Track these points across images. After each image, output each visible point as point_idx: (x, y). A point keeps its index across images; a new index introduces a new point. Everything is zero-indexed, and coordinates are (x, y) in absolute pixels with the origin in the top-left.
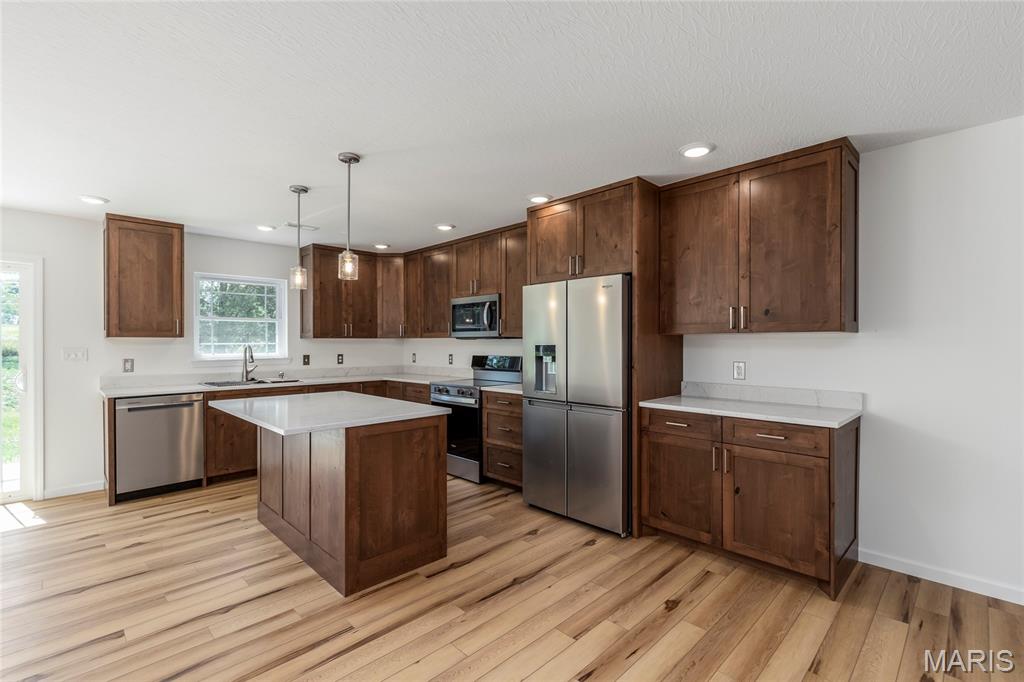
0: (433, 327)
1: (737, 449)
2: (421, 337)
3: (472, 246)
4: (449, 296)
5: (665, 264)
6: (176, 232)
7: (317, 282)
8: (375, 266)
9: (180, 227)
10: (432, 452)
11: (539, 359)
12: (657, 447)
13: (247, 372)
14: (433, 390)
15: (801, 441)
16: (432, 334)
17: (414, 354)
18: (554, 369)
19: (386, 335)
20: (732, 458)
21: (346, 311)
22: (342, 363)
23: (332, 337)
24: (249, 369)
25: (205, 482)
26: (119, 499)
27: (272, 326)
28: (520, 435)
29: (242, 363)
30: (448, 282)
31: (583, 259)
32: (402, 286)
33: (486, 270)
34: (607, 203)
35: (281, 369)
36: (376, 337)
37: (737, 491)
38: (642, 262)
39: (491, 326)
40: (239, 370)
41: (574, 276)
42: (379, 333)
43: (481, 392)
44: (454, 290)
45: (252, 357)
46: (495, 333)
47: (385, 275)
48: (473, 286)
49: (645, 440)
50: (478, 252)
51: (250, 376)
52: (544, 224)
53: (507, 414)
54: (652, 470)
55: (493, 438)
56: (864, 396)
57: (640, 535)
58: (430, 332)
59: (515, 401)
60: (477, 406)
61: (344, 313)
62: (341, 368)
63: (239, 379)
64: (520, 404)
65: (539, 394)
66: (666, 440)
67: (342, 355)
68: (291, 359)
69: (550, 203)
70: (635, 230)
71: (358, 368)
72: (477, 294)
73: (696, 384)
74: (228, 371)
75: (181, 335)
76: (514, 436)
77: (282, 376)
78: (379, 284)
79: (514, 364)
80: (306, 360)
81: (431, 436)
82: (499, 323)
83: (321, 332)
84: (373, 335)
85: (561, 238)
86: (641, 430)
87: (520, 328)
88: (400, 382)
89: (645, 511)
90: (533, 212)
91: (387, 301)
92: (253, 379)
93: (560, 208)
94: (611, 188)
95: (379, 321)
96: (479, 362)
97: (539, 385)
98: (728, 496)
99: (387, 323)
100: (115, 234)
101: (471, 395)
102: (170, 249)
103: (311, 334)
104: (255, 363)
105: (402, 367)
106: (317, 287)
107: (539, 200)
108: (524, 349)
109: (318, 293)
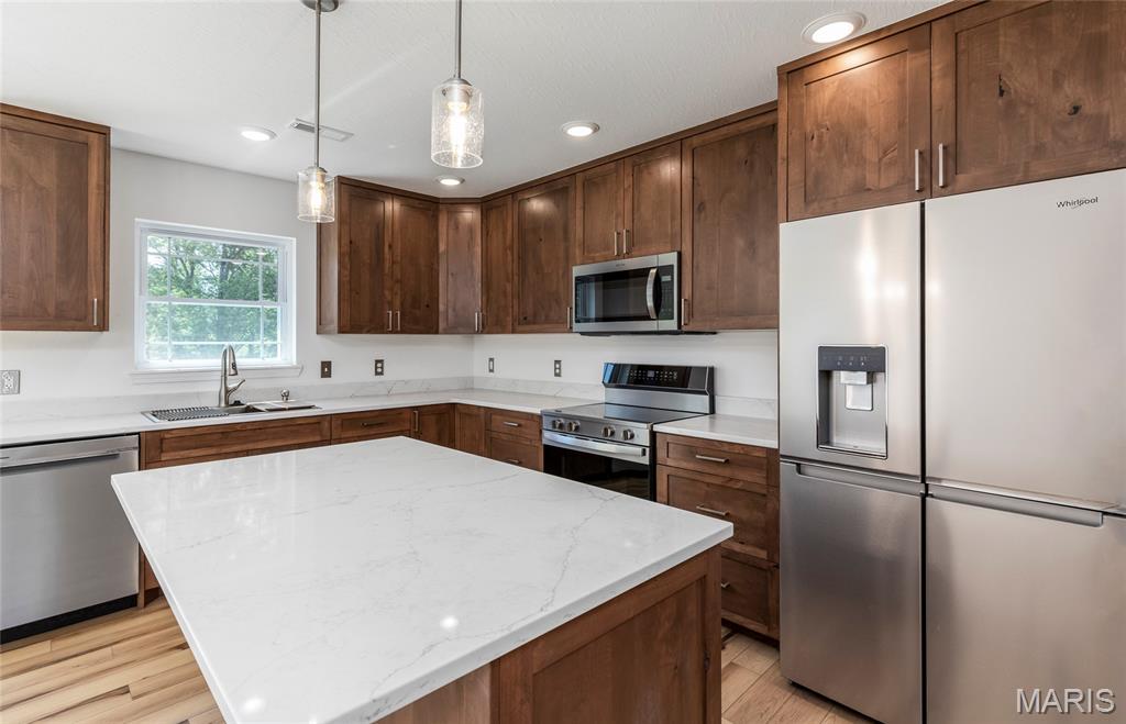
0: (535, 315)
2: (514, 332)
3: (616, 171)
4: (568, 262)
6: (95, 138)
7: (345, 241)
8: (435, 218)
9: (104, 132)
13: (228, 392)
14: (546, 423)
16: (536, 327)
17: (491, 360)
19: (450, 330)
21: (392, 289)
22: (381, 373)
23: (368, 332)
24: (231, 386)
25: (141, 600)
27: (272, 315)
29: (218, 376)
30: (566, 239)
31: (954, 153)
32: (478, 250)
33: (646, 211)
35: (286, 384)
36: (437, 332)
39: (663, 312)
40: (215, 387)
42: (442, 325)
43: (654, 434)
44: (578, 252)
45: (234, 366)
46: (672, 325)
47: (451, 232)
48: (619, 241)
50: (628, 182)
51: (233, 398)
53: (718, 481)
58: (529, 323)
60: (646, 460)
61: (387, 293)
62: (381, 382)
63: (212, 403)
65: (827, 453)
67: (381, 361)
68: (301, 369)
69: (846, 45)
71: (406, 382)
72: (629, 255)
74: (196, 390)
75: (103, 326)
77: (286, 396)
78: (442, 247)
80: (326, 369)
82: (680, 305)
83: (351, 324)
84: (432, 329)
88: (480, 407)
90: (794, 72)
91: (452, 274)
92: (237, 403)
95: (442, 307)
99: (454, 310)
102: (83, 172)
103: (335, 326)
104: (240, 376)
105: (471, 379)
106: (346, 249)
109: (347, 259)
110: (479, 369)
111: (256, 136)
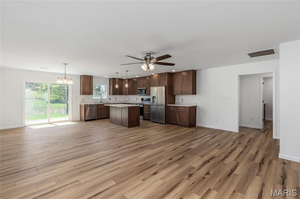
1: (179, 110)
2: (131, 95)
4: (137, 88)
5: (172, 84)
6: (92, 77)
8: (123, 81)
9: (92, 76)
10: (138, 111)
11: (153, 99)
12: (169, 111)
15: (186, 109)
17: (129, 98)
18: (155, 100)
19: (124, 95)
20: (178, 111)
23: (115, 95)
25: (97, 119)
26: (86, 121)
28: (150, 111)
29: (100, 99)
30: (137, 85)
31: (160, 83)
33: (144, 83)
34: (163, 75)
37: (179, 116)
38: (168, 84)
39: (145, 93)
40: (100, 101)
41: (158, 86)
43: (143, 104)
46: (146, 94)
47: (124, 83)
48: (142, 86)
49: (168, 110)
50: (143, 80)
52: (154, 77)
53: (148, 108)
54: (169, 114)
55: (145, 112)
56: (197, 103)
57: (167, 124)
58: (133, 94)
59: (149, 106)
60: (143, 107)
62: (116, 101)
64: (150, 106)
65: (153, 104)
66: (170, 110)
67: (116, 98)
68: (107, 99)
69: (155, 74)
70: (167, 80)
71: (119, 101)
73: (177, 102)
74: (98, 101)
75: (92, 94)
76: (149, 111)
77: (106, 102)
79: (149, 100)
80: (110, 99)
81: (138, 109)
82: (147, 93)
83: (113, 94)
84: (122, 94)
85: (156, 80)
86: (168, 109)
87: (150, 93)
89: (168, 120)
90: (152, 75)
91: (125, 88)
92: (102, 102)
93: (157, 75)
94: (164, 73)
95: (123, 92)
96: (142, 99)
97: (153, 103)
98: (178, 116)
99: (125, 92)
100: (84, 78)
101: (142, 105)
102: (91, 80)
103: (111, 94)
104: (102, 99)
106: (113, 86)
107: (153, 74)
108: (151, 97)
110: (128, 100)
111: (107, 76)
